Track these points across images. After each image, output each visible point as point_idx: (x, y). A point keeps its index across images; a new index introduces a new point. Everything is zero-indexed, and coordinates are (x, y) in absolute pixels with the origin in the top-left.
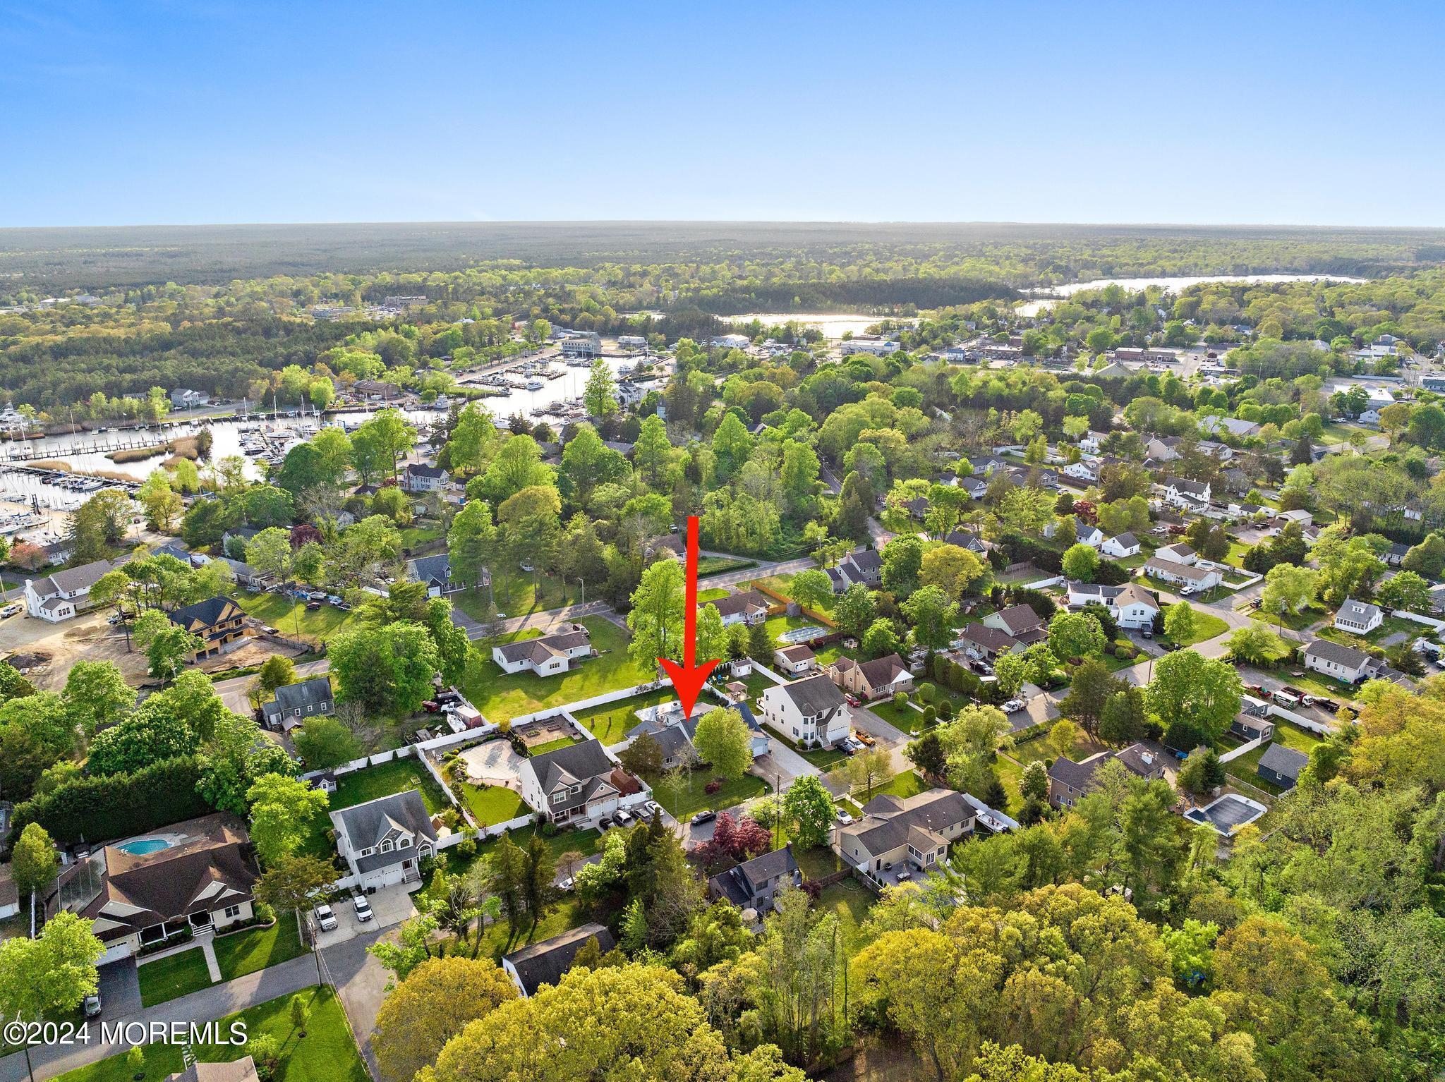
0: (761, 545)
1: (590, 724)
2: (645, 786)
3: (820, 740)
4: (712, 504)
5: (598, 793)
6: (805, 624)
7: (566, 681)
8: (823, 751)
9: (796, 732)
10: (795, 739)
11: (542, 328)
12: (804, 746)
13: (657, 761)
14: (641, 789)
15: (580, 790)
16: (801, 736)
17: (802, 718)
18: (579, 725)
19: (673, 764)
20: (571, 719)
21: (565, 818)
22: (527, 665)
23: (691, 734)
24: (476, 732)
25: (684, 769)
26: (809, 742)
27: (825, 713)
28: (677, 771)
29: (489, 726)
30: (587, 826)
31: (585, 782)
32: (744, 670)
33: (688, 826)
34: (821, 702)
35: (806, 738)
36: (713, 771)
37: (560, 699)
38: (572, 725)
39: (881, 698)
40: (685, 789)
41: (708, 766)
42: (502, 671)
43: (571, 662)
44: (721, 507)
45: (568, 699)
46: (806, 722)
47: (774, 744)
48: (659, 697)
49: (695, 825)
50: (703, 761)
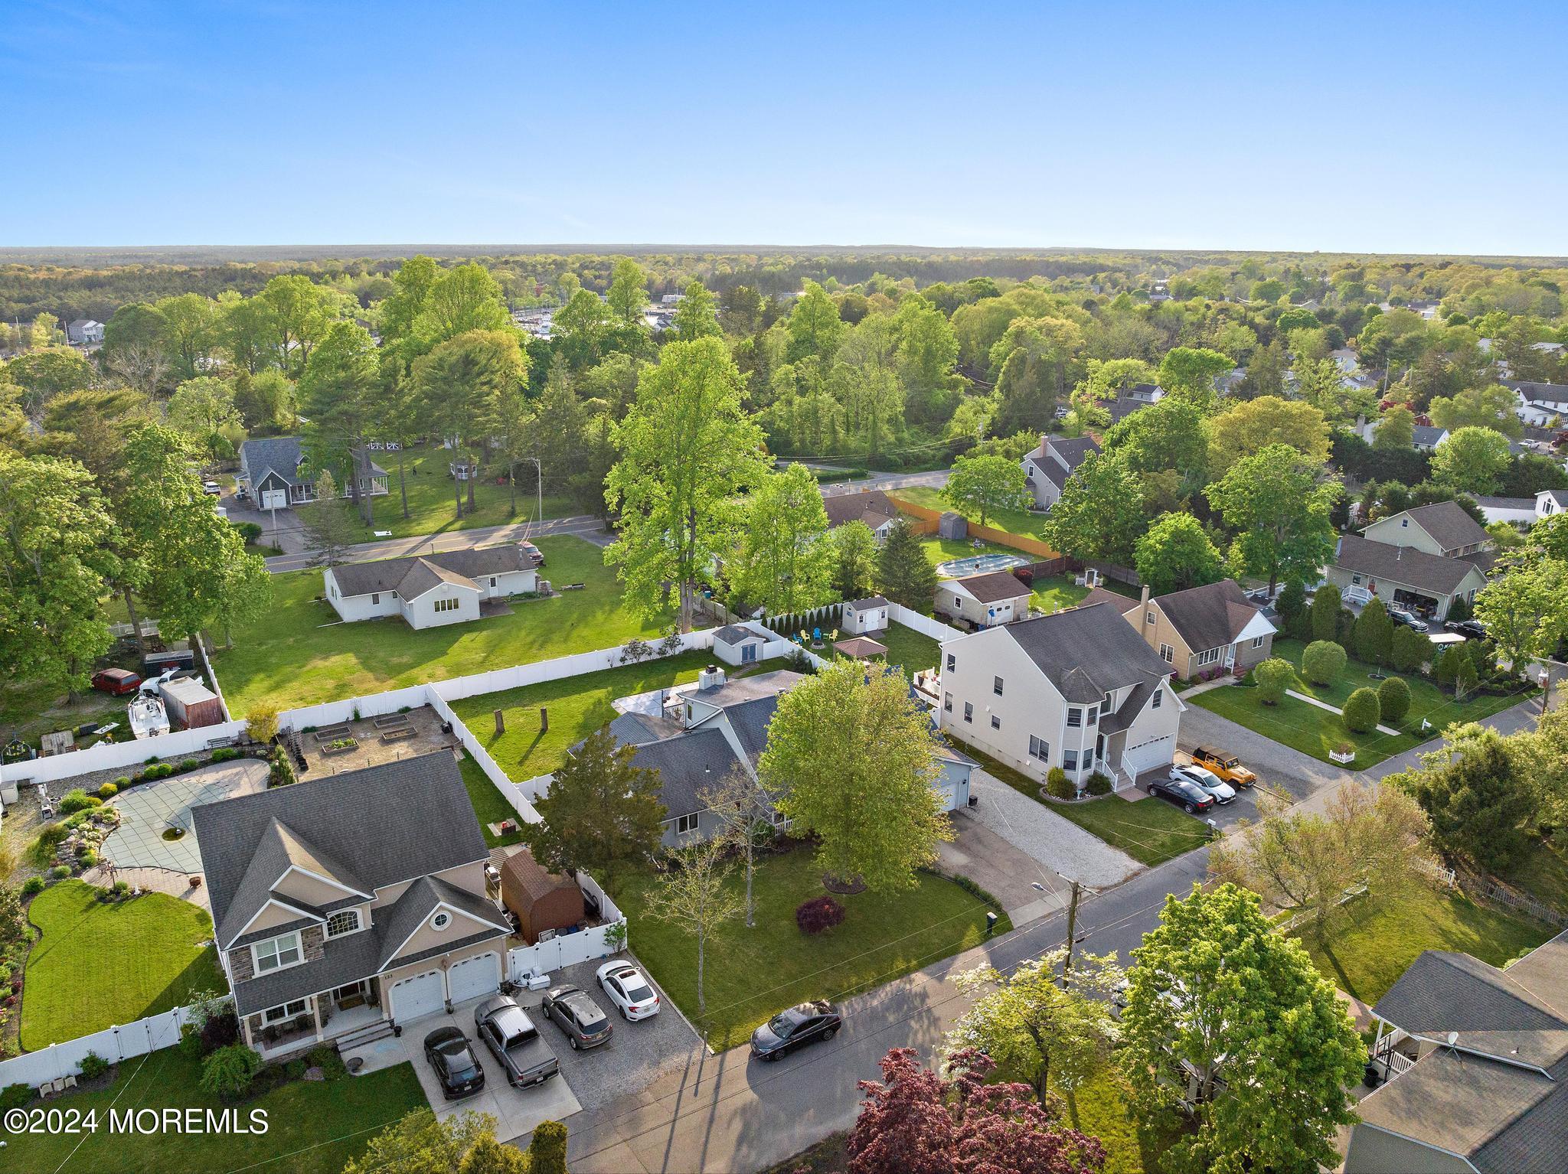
0: (875, 446)
1: (492, 726)
2: (608, 906)
3: (1106, 771)
4: (789, 385)
5: (420, 937)
6: (980, 551)
7: (466, 639)
8: (1118, 800)
9: (1041, 751)
10: (1038, 770)
11: (569, 284)
12: (1066, 789)
13: (647, 825)
14: (592, 914)
15: (364, 921)
16: (1056, 760)
17: (1063, 707)
18: (461, 729)
19: (693, 838)
20: (449, 716)
21: (304, 1026)
22: (387, 606)
23: (754, 744)
24: (195, 740)
25: (731, 851)
26: (1079, 776)
27: (1120, 696)
28: (702, 864)
29: (233, 727)
30: (378, 1056)
31: (390, 893)
32: (873, 619)
33: (739, 1058)
34: (1109, 670)
35: (1070, 765)
36: (823, 860)
37: (441, 671)
38: (448, 730)
39: (1209, 676)
40: (734, 928)
41: (809, 842)
42: (334, 616)
43: (487, 605)
44: (803, 391)
45: (457, 671)
46: (1074, 719)
47: (982, 782)
48: (676, 670)
49: (765, 1059)
50: (791, 827)
